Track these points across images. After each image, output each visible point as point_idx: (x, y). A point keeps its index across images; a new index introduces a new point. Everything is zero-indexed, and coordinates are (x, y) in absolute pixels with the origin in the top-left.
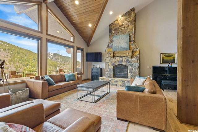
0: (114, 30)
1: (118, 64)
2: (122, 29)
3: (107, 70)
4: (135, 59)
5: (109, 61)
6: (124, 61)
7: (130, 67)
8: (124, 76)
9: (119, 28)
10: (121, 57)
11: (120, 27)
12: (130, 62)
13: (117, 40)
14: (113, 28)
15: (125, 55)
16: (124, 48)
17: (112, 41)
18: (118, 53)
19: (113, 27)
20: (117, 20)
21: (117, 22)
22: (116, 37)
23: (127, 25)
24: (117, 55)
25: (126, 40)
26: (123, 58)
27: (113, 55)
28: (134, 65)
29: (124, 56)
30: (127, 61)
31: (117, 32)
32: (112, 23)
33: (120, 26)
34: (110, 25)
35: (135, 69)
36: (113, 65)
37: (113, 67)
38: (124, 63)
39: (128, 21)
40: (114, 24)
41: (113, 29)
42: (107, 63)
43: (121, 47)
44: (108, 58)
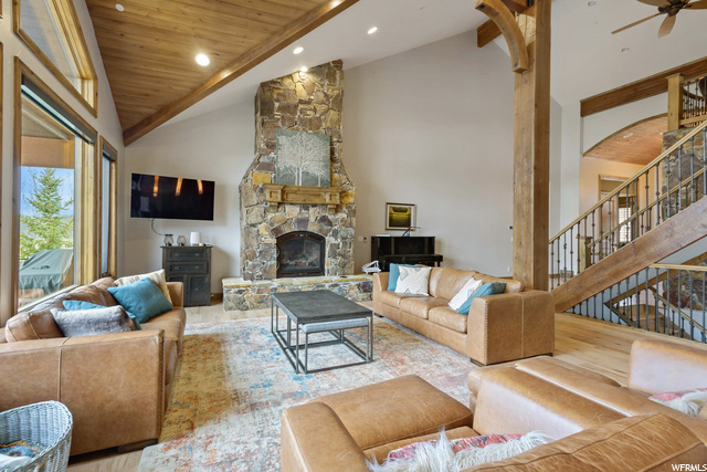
0: (280, 109)
1: (294, 228)
2: (308, 112)
3: (254, 253)
4: (345, 216)
5: (260, 219)
6: (312, 219)
7: (330, 240)
8: (311, 267)
9: (296, 106)
10: (305, 206)
11: (301, 106)
12: (330, 223)
13: (292, 145)
14: (278, 101)
15: (317, 201)
16: (315, 179)
17: (272, 146)
18: (295, 192)
19: (275, 96)
20: (290, 76)
21: (290, 84)
22: (287, 135)
23: (324, 107)
24: (291, 197)
25: (323, 154)
26: (311, 210)
27: (279, 196)
28: (342, 233)
29: (314, 205)
30: (324, 219)
31: (290, 119)
32: (273, 82)
33: (301, 102)
34: (263, 85)
35: (345, 244)
36: (276, 231)
37: (274, 241)
38: (313, 228)
39: (326, 95)
40: (278, 86)
41: (277, 105)
42: (253, 225)
43: (308, 173)
44: (256, 209)
